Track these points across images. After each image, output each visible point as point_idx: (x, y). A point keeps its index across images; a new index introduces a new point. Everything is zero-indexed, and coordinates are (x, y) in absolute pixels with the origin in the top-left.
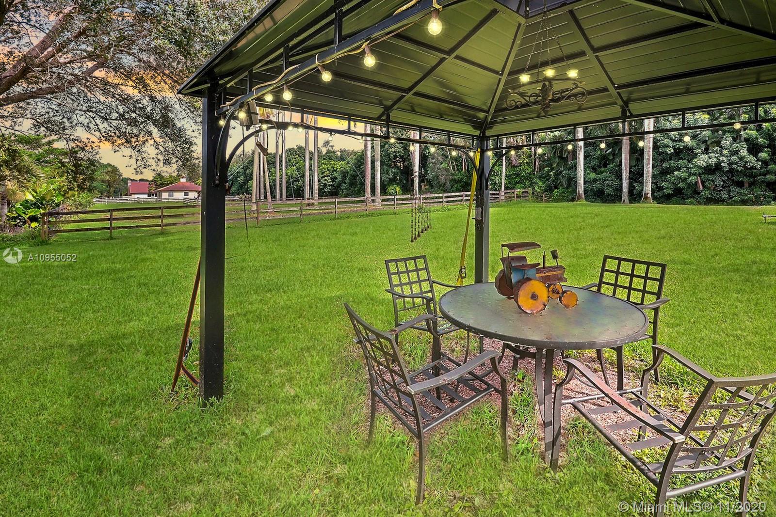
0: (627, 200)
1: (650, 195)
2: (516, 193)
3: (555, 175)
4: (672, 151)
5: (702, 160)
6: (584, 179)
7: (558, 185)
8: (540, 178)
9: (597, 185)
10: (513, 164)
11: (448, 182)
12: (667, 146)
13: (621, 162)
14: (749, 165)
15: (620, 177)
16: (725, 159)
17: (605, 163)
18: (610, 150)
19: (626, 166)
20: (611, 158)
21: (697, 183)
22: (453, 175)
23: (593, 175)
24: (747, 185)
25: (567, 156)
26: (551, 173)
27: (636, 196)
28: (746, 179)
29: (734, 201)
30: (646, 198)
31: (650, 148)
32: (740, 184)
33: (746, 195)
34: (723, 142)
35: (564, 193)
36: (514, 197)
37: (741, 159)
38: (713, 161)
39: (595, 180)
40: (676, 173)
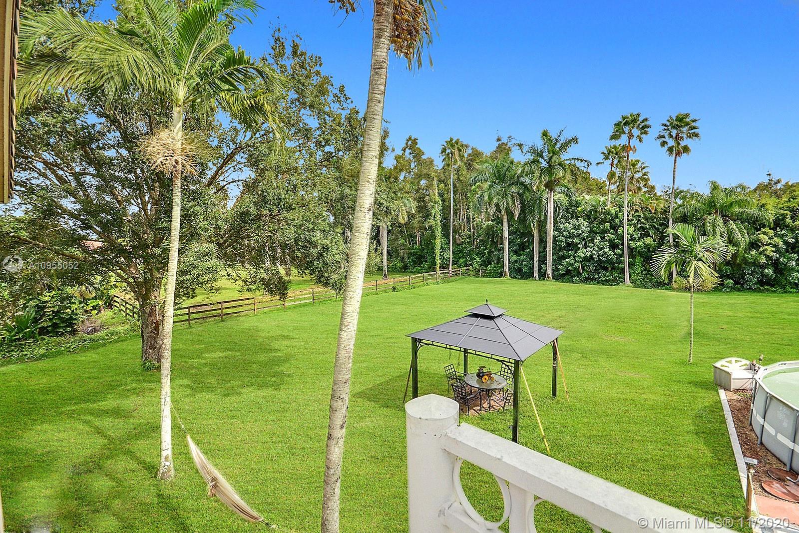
0: (537, 278)
1: (550, 276)
2: (461, 270)
3: (488, 252)
4: (565, 245)
5: (582, 253)
6: (509, 260)
7: (491, 260)
8: (477, 254)
9: (517, 265)
10: (458, 242)
11: (405, 255)
12: (561, 241)
13: (533, 248)
14: (609, 258)
15: (532, 259)
16: (595, 253)
17: (523, 247)
18: (527, 239)
19: (536, 252)
20: (527, 244)
21: (579, 267)
22: (409, 249)
23: (515, 258)
24: (610, 269)
25: (497, 241)
26: (486, 251)
27: (543, 275)
28: (608, 265)
29: (601, 280)
30: (548, 277)
31: (551, 243)
32: (606, 269)
33: (608, 276)
34: (595, 241)
35: (495, 267)
36: (459, 274)
37: (605, 253)
38: (588, 254)
39: (516, 261)
40: (567, 260)
